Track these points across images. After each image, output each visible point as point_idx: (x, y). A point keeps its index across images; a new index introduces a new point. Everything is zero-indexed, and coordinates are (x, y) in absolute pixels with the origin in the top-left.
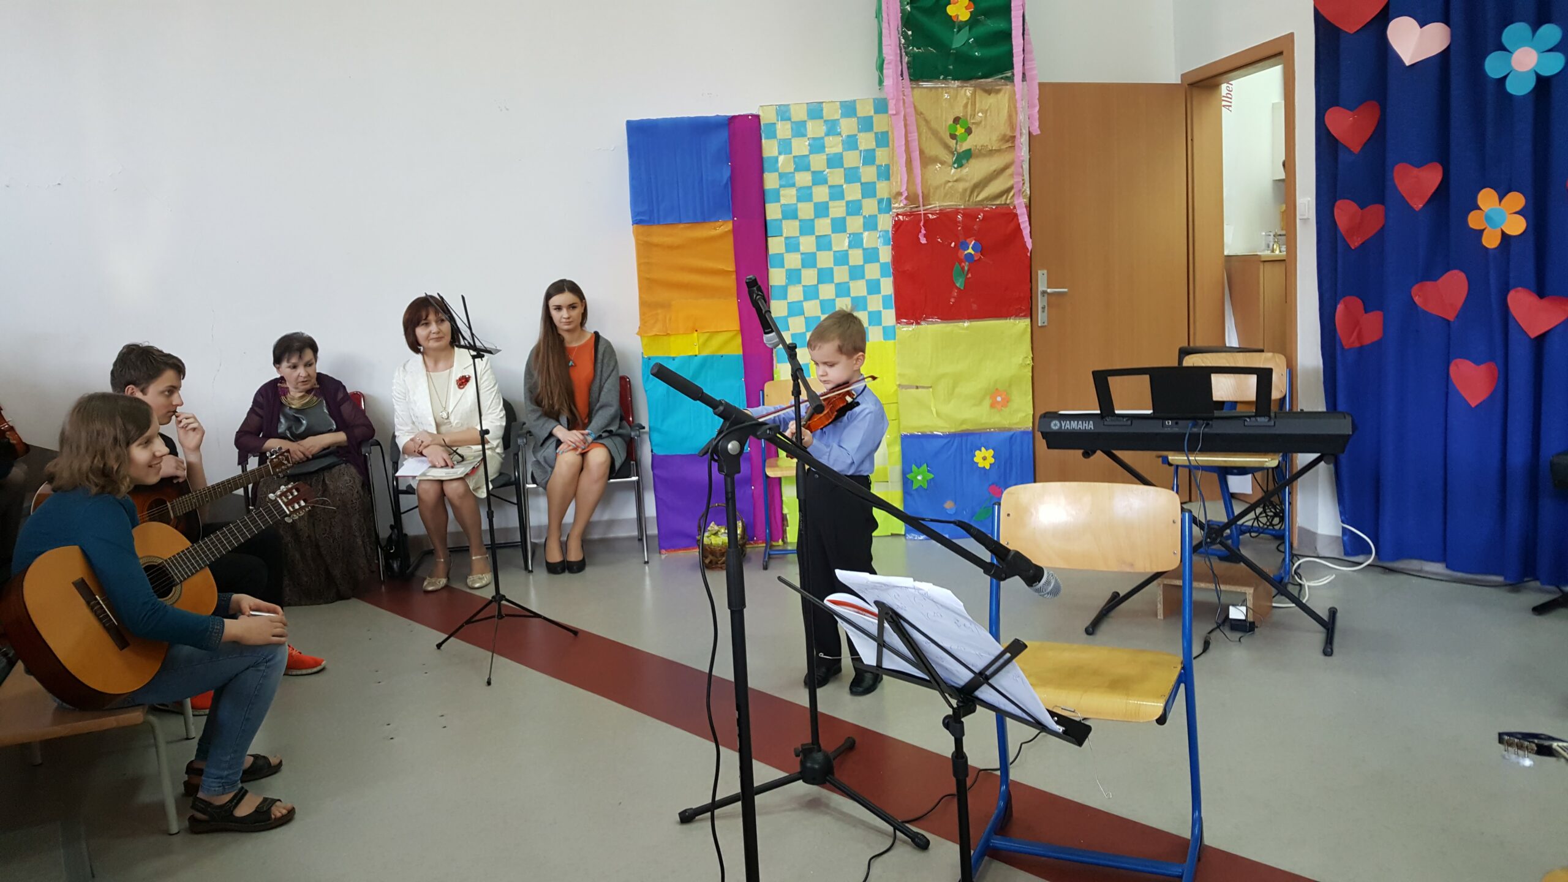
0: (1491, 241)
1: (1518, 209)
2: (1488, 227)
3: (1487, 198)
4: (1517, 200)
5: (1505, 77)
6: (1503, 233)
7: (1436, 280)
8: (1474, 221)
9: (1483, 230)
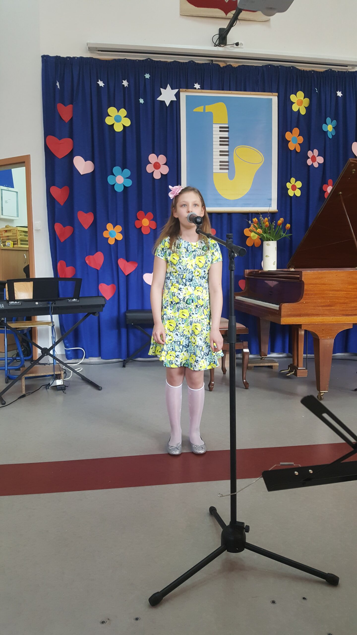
0: (111, 242)
1: (120, 231)
2: (110, 237)
3: (109, 226)
4: (119, 228)
5: (114, 185)
6: (115, 239)
7: (93, 255)
8: (105, 234)
9: (109, 238)
